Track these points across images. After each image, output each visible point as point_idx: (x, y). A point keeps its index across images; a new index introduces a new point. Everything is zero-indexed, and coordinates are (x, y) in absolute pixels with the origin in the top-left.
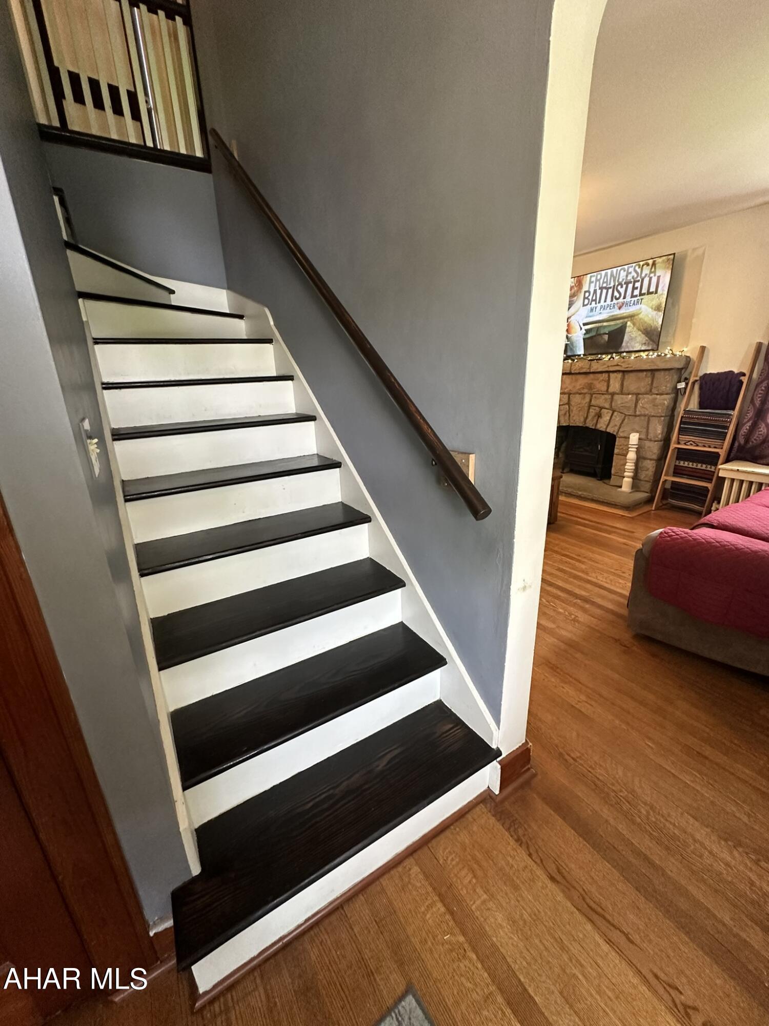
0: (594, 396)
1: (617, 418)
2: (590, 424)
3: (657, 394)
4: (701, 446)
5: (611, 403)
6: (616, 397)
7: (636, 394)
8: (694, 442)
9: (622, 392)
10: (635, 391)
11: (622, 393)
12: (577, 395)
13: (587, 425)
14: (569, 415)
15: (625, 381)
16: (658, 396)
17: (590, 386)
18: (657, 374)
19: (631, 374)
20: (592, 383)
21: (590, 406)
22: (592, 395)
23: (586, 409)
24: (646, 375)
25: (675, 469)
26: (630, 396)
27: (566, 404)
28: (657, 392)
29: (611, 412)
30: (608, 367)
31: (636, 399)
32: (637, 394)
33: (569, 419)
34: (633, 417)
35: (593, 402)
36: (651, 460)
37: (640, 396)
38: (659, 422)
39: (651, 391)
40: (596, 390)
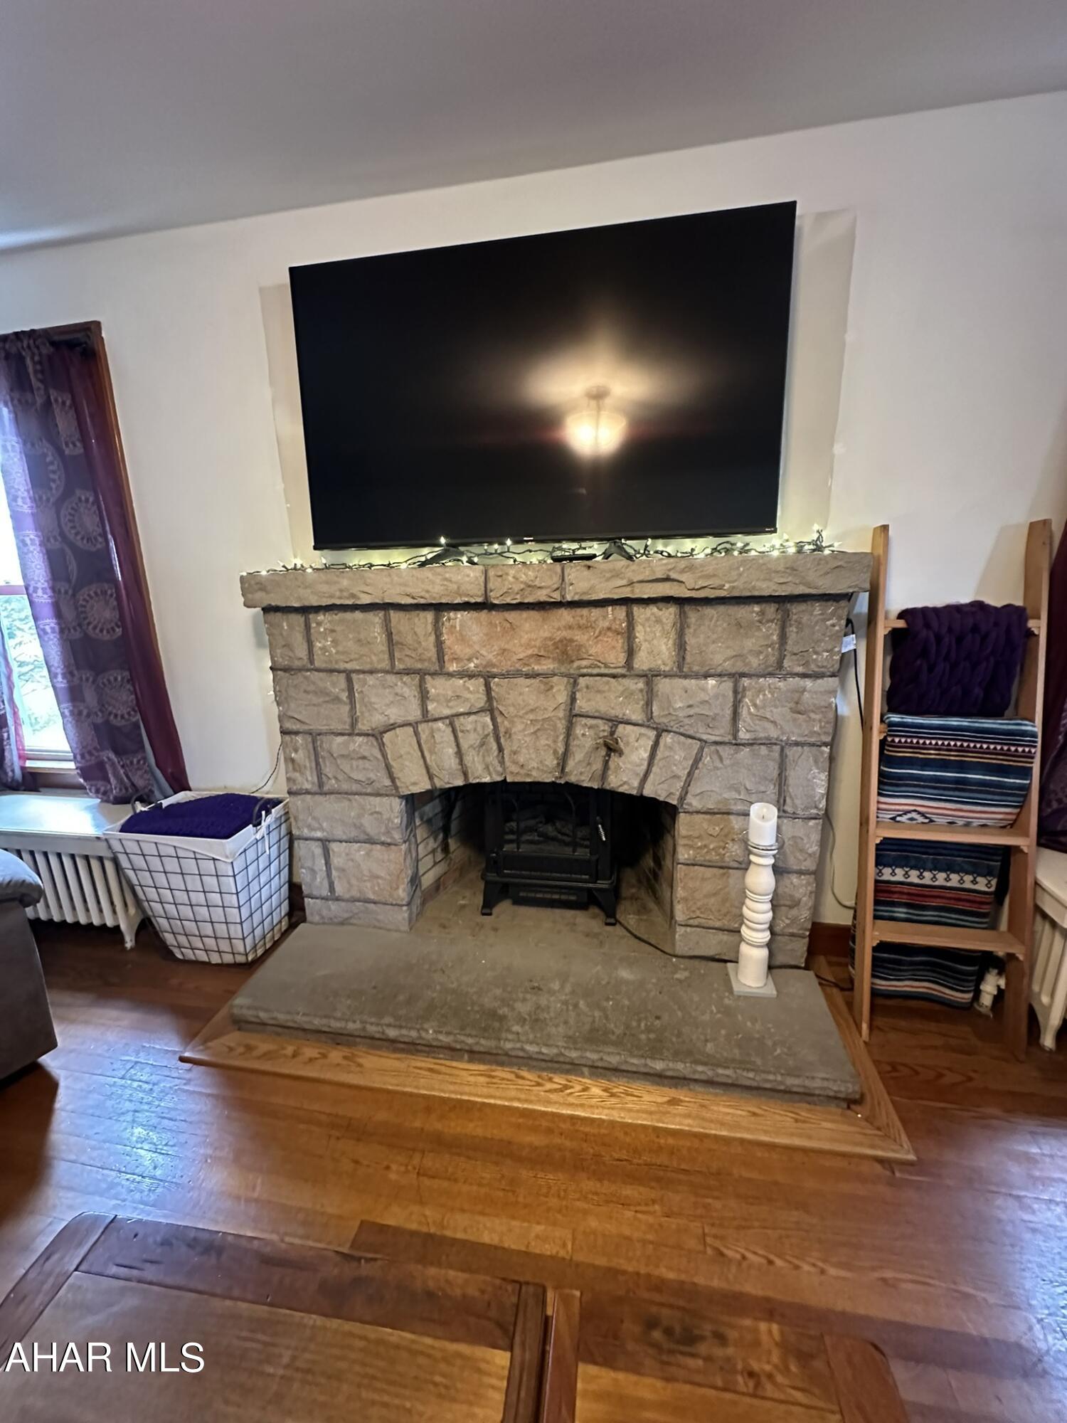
0: (582, 681)
1: (677, 753)
2: (582, 773)
3: (804, 676)
5: (649, 704)
6: (663, 685)
7: (731, 675)
8: (919, 813)
9: (680, 667)
10: (728, 666)
11: (681, 671)
12: (521, 681)
13: (573, 779)
14: (501, 749)
15: (689, 633)
16: (808, 683)
17: (565, 651)
19: (709, 611)
20: (568, 642)
21: (573, 716)
22: (574, 680)
23: (561, 726)
24: (762, 613)
26: (711, 682)
27: (481, 711)
28: (800, 669)
29: (653, 734)
30: (631, 584)
31: (735, 692)
32: (737, 676)
33: (502, 762)
34: (726, 751)
35: (582, 704)
37: (746, 682)
39: (780, 665)
40: (584, 663)
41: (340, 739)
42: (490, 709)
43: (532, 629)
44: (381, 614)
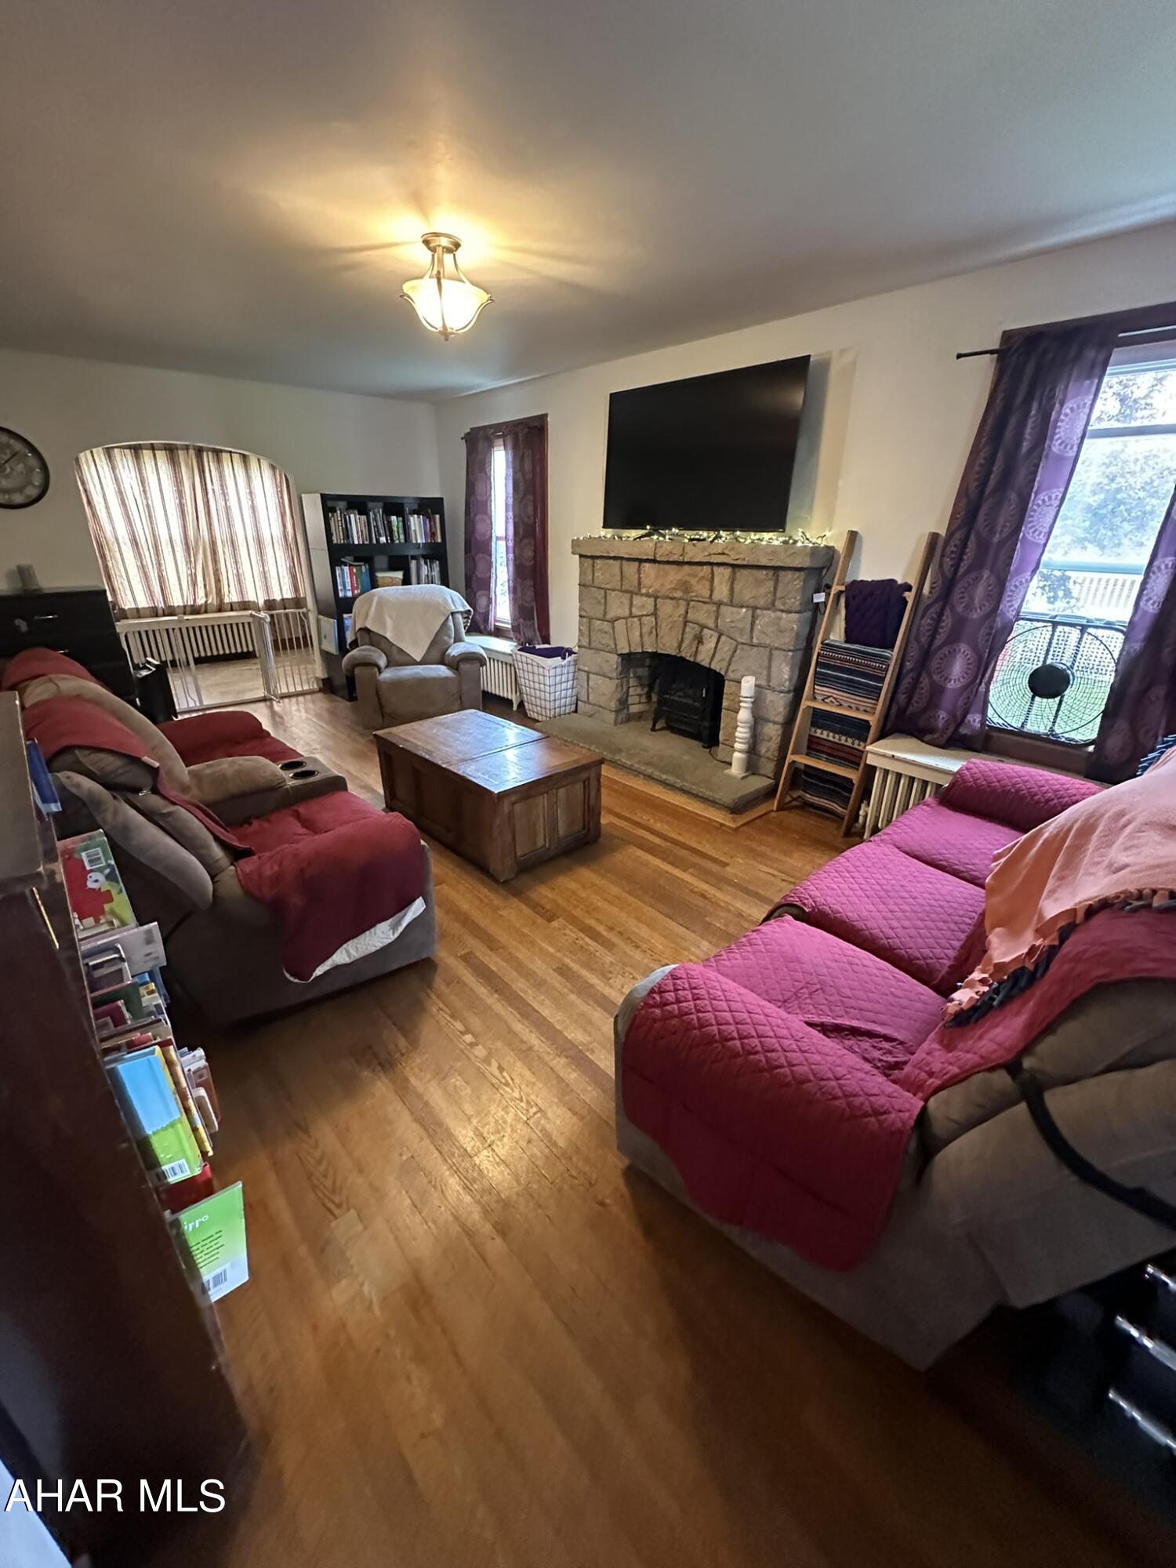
0: (692, 603)
1: (726, 646)
2: (687, 654)
3: (783, 611)
4: (845, 708)
5: (717, 619)
6: (723, 609)
7: (752, 607)
8: (835, 699)
9: (731, 601)
10: (751, 602)
11: (731, 604)
12: (668, 601)
13: (683, 654)
14: (657, 636)
15: (736, 582)
16: (784, 615)
17: (685, 587)
18: (782, 573)
19: (745, 572)
20: (686, 582)
21: (686, 622)
22: (688, 602)
23: (682, 625)
24: (767, 575)
25: (809, 741)
26: (744, 610)
27: (652, 614)
28: (782, 607)
29: (717, 635)
30: (710, 555)
31: (753, 616)
32: (755, 608)
33: (657, 642)
34: (747, 648)
35: (690, 616)
36: (775, 723)
37: (758, 611)
38: (785, 660)
39: (773, 604)
40: (693, 594)
41: (599, 622)
42: (655, 614)
43: (674, 575)
44: (619, 562)
